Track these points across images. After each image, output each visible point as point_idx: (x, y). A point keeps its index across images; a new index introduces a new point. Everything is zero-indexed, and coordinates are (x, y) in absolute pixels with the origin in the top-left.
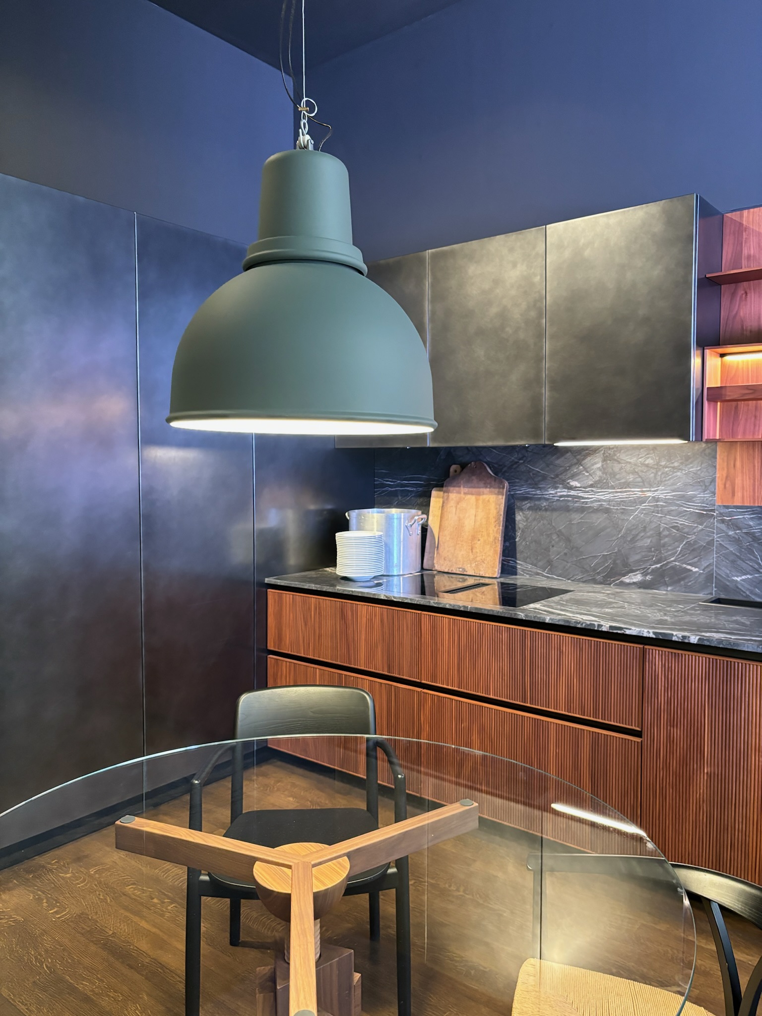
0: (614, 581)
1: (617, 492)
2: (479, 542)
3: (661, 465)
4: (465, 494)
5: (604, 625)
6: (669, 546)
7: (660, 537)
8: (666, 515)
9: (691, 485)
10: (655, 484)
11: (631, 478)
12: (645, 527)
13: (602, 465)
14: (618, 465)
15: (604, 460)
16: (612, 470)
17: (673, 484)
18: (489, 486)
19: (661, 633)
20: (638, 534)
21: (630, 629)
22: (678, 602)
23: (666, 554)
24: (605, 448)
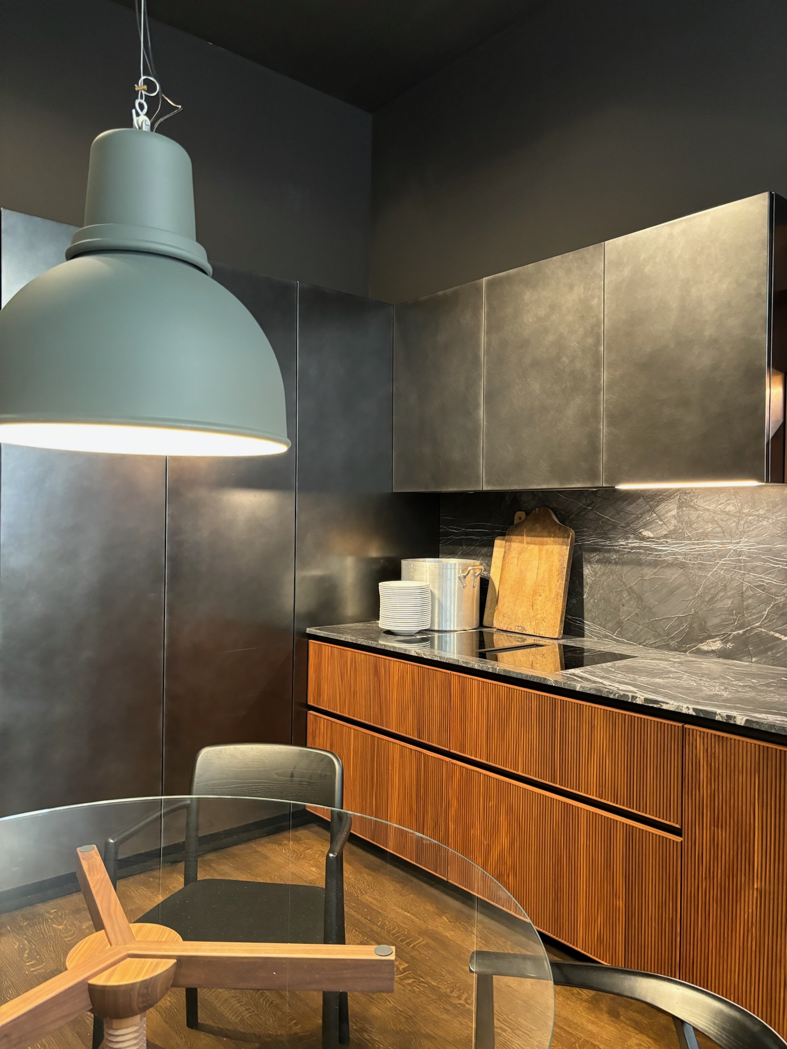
0: (690, 648)
1: (694, 544)
2: (540, 598)
3: (744, 513)
4: (528, 543)
5: (639, 697)
6: (753, 609)
7: (743, 597)
8: (749, 571)
9: (778, 536)
10: (737, 534)
11: (709, 527)
12: (725, 586)
13: (678, 513)
14: (695, 512)
15: (679, 507)
16: (689, 518)
17: (757, 536)
18: (553, 536)
19: (701, 711)
20: (717, 593)
21: (667, 703)
22: (753, 676)
23: (750, 618)
24: (682, 493)
